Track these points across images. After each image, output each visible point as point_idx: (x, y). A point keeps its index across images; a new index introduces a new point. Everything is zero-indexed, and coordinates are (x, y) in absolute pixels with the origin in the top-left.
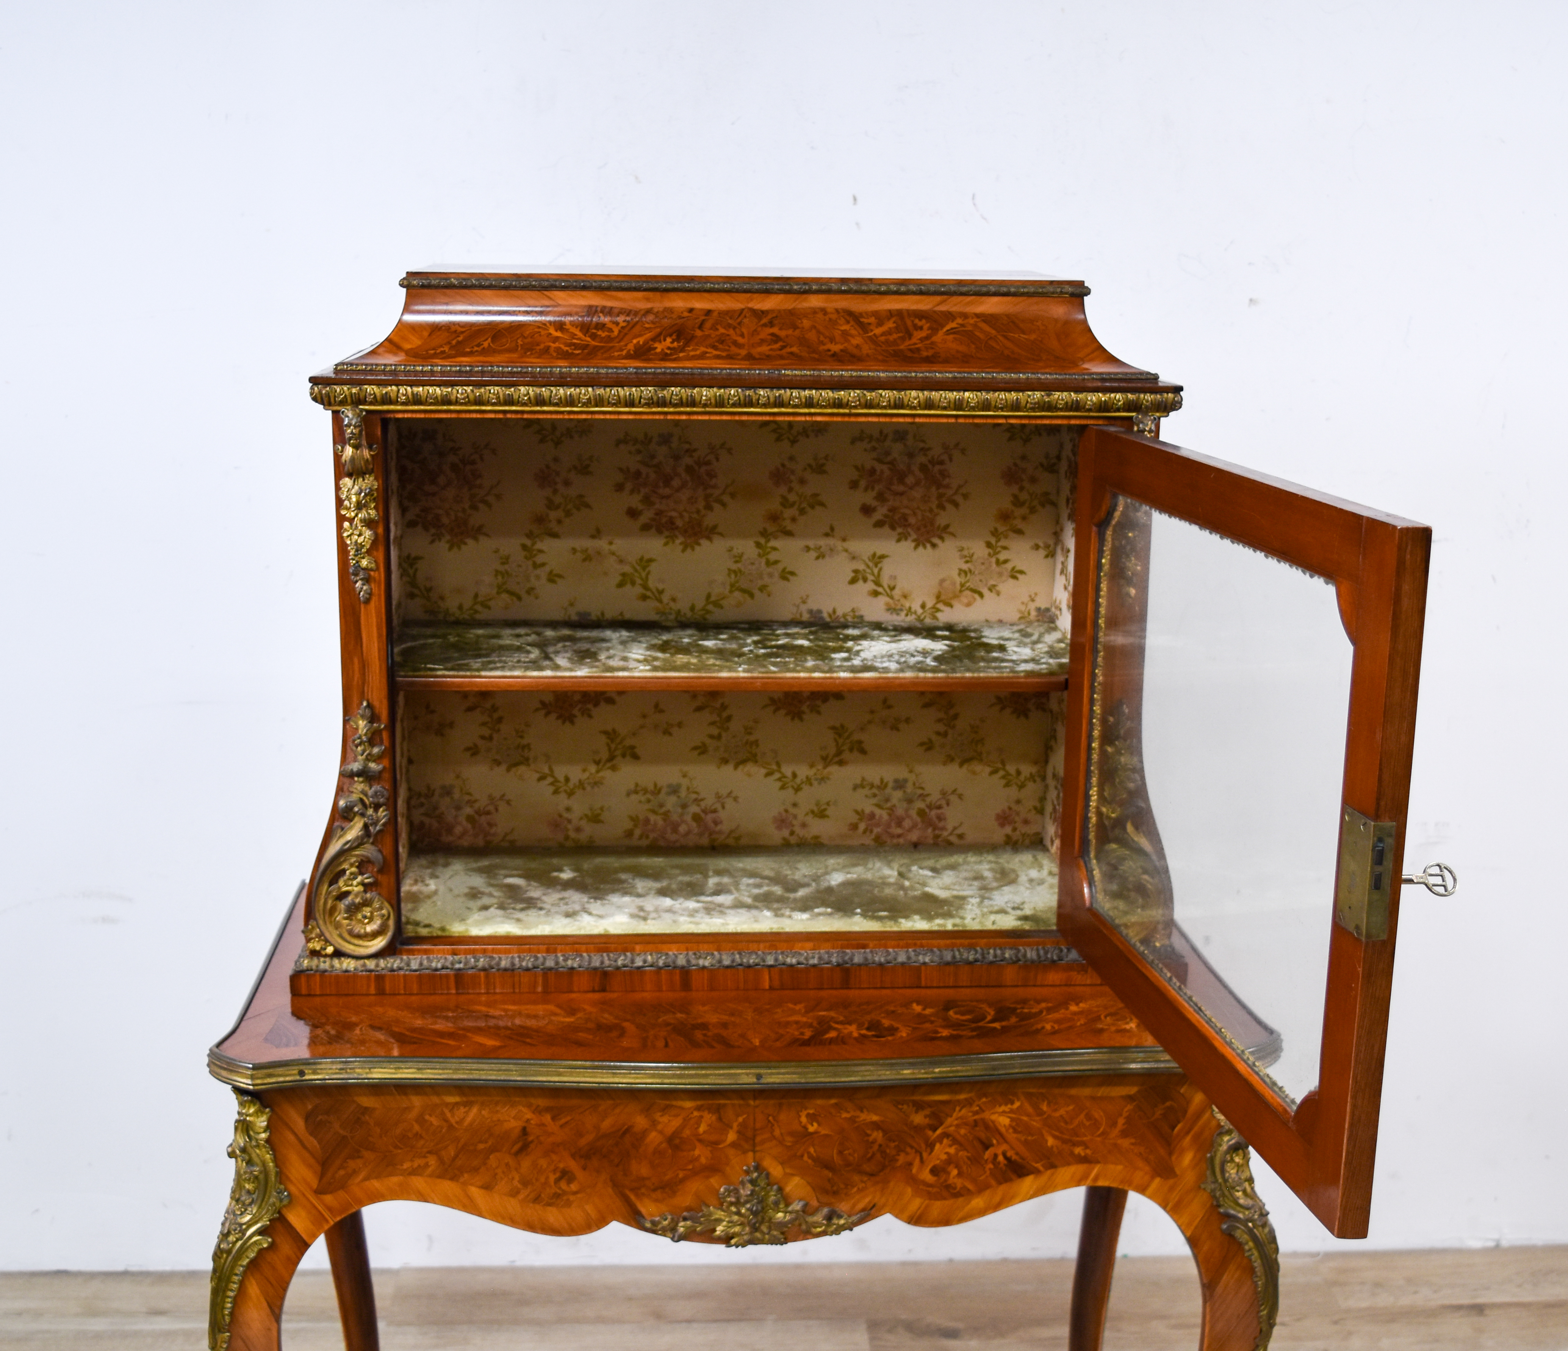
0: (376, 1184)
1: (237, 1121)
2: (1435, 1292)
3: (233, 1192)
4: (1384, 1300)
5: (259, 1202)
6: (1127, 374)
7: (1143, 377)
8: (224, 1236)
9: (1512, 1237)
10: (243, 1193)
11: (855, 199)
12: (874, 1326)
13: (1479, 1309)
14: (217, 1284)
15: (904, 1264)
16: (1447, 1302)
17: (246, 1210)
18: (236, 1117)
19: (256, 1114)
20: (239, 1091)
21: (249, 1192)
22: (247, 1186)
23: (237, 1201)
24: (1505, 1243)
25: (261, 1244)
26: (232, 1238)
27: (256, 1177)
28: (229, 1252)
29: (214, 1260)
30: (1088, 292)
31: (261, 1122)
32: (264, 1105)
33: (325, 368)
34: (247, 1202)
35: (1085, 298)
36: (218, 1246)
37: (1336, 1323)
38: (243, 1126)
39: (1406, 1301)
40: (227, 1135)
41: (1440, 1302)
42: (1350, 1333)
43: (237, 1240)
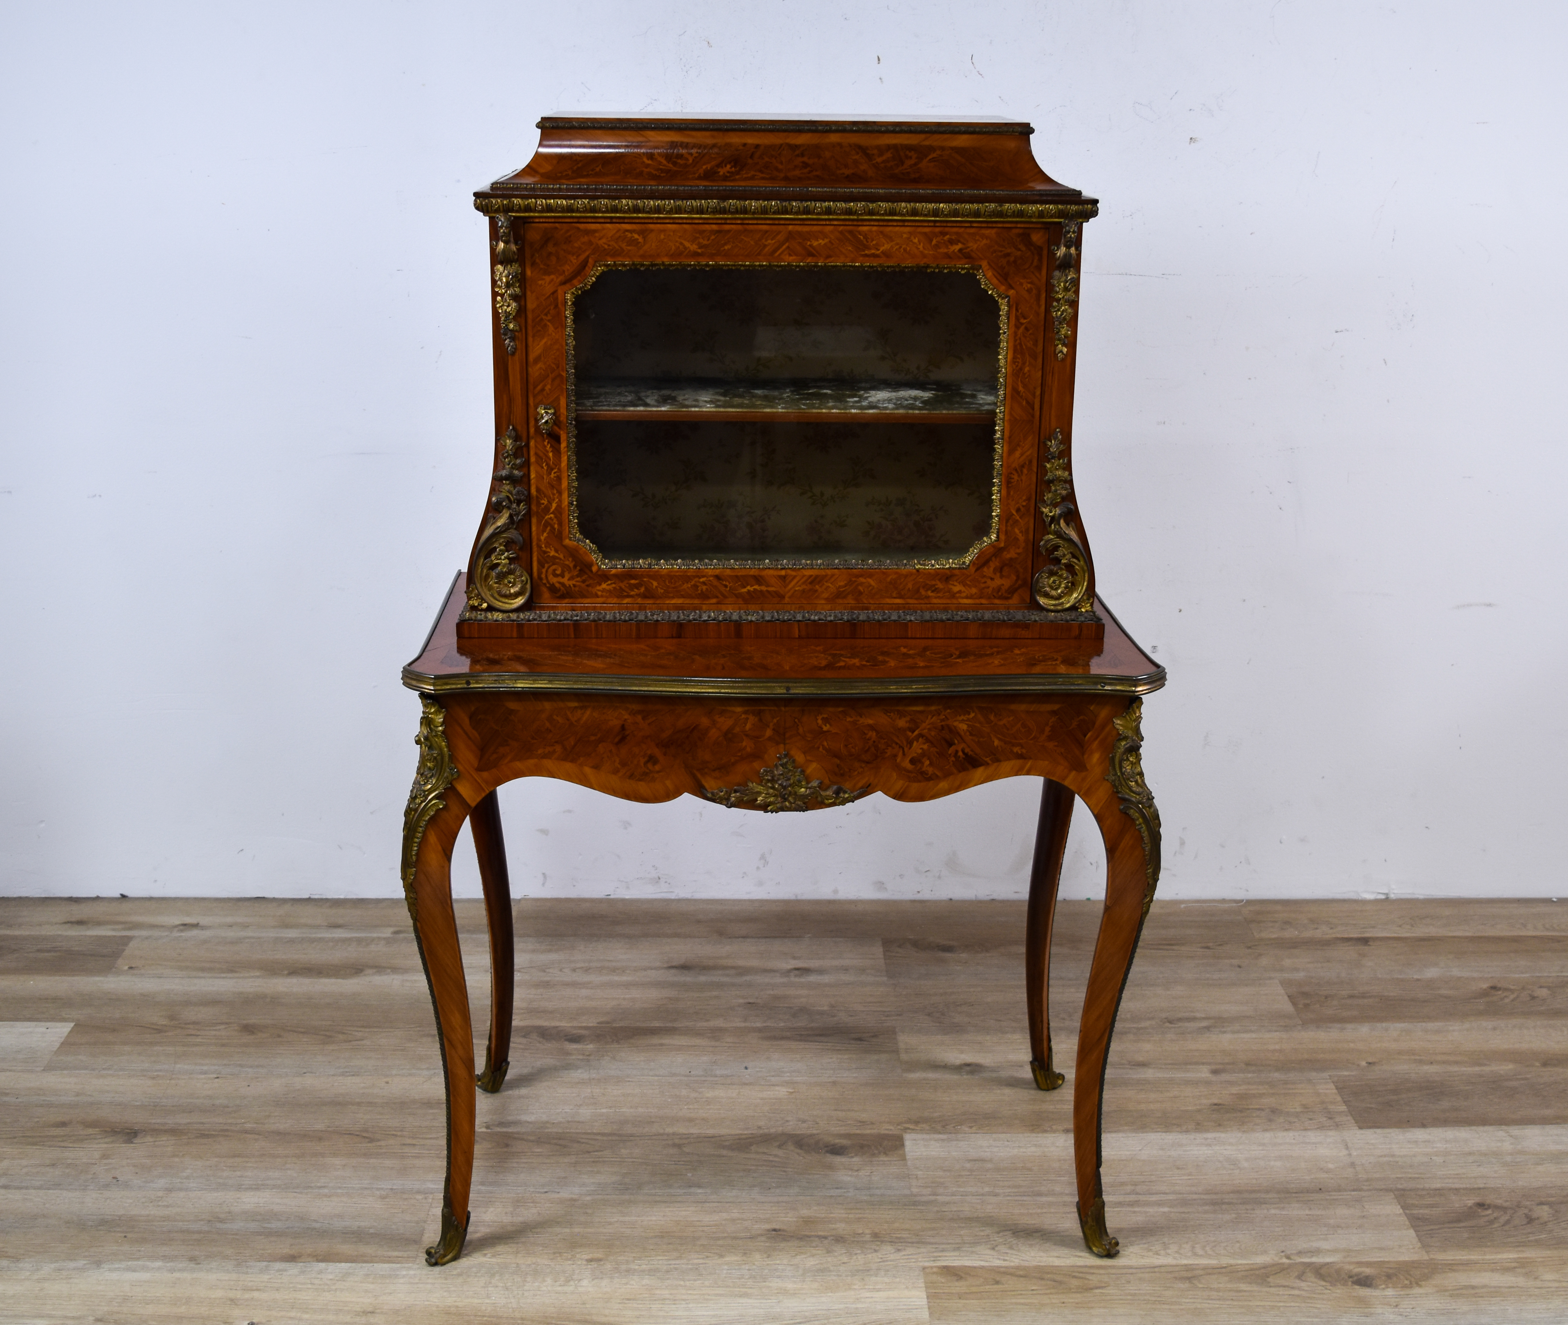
0: (518, 765)
1: (422, 718)
2: (1332, 928)
3: (419, 769)
4: (1290, 933)
5: (437, 776)
6: (1058, 190)
7: (1070, 193)
8: (413, 798)
9: (1398, 891)
10: (426, 769)
11: (879, 59)
12: (887, 943)
13: (1365, 941)
14: (408, 833)
15: (913, 902)
16: (1339, 936)
17: (428, 781)
18: (422, 715)
19: (435, 713)
20: (423, 696)
21: (430, 768)
22: (429, 764)
23: (422, 775)
24: (1392, 896)
25: (438, 806)
26: (418, 801)
27: (435, 758)
28: (416, 810)
29: (405, 815)
30: (1032, 131)
31: (439, 719)
32: (441, 706)
33: (484, 185)
34: (429, 776)
35: (1031, 136)
36: (408, 806)
37: (1249, 948)
38: (426, 721)
39: (1308, 934)
40: (416, 728)
41: (1334, 936)
42: (1260, 955)
43: (422, 802)
